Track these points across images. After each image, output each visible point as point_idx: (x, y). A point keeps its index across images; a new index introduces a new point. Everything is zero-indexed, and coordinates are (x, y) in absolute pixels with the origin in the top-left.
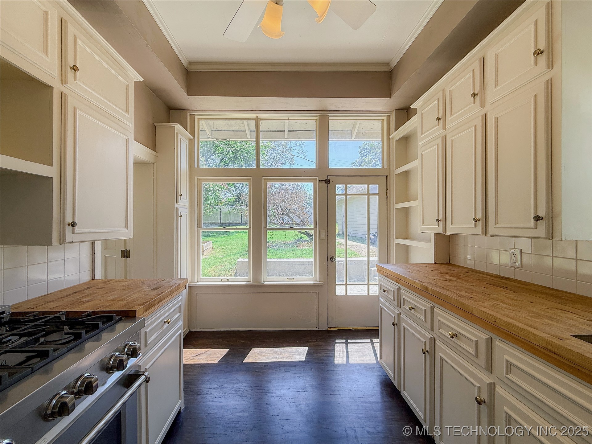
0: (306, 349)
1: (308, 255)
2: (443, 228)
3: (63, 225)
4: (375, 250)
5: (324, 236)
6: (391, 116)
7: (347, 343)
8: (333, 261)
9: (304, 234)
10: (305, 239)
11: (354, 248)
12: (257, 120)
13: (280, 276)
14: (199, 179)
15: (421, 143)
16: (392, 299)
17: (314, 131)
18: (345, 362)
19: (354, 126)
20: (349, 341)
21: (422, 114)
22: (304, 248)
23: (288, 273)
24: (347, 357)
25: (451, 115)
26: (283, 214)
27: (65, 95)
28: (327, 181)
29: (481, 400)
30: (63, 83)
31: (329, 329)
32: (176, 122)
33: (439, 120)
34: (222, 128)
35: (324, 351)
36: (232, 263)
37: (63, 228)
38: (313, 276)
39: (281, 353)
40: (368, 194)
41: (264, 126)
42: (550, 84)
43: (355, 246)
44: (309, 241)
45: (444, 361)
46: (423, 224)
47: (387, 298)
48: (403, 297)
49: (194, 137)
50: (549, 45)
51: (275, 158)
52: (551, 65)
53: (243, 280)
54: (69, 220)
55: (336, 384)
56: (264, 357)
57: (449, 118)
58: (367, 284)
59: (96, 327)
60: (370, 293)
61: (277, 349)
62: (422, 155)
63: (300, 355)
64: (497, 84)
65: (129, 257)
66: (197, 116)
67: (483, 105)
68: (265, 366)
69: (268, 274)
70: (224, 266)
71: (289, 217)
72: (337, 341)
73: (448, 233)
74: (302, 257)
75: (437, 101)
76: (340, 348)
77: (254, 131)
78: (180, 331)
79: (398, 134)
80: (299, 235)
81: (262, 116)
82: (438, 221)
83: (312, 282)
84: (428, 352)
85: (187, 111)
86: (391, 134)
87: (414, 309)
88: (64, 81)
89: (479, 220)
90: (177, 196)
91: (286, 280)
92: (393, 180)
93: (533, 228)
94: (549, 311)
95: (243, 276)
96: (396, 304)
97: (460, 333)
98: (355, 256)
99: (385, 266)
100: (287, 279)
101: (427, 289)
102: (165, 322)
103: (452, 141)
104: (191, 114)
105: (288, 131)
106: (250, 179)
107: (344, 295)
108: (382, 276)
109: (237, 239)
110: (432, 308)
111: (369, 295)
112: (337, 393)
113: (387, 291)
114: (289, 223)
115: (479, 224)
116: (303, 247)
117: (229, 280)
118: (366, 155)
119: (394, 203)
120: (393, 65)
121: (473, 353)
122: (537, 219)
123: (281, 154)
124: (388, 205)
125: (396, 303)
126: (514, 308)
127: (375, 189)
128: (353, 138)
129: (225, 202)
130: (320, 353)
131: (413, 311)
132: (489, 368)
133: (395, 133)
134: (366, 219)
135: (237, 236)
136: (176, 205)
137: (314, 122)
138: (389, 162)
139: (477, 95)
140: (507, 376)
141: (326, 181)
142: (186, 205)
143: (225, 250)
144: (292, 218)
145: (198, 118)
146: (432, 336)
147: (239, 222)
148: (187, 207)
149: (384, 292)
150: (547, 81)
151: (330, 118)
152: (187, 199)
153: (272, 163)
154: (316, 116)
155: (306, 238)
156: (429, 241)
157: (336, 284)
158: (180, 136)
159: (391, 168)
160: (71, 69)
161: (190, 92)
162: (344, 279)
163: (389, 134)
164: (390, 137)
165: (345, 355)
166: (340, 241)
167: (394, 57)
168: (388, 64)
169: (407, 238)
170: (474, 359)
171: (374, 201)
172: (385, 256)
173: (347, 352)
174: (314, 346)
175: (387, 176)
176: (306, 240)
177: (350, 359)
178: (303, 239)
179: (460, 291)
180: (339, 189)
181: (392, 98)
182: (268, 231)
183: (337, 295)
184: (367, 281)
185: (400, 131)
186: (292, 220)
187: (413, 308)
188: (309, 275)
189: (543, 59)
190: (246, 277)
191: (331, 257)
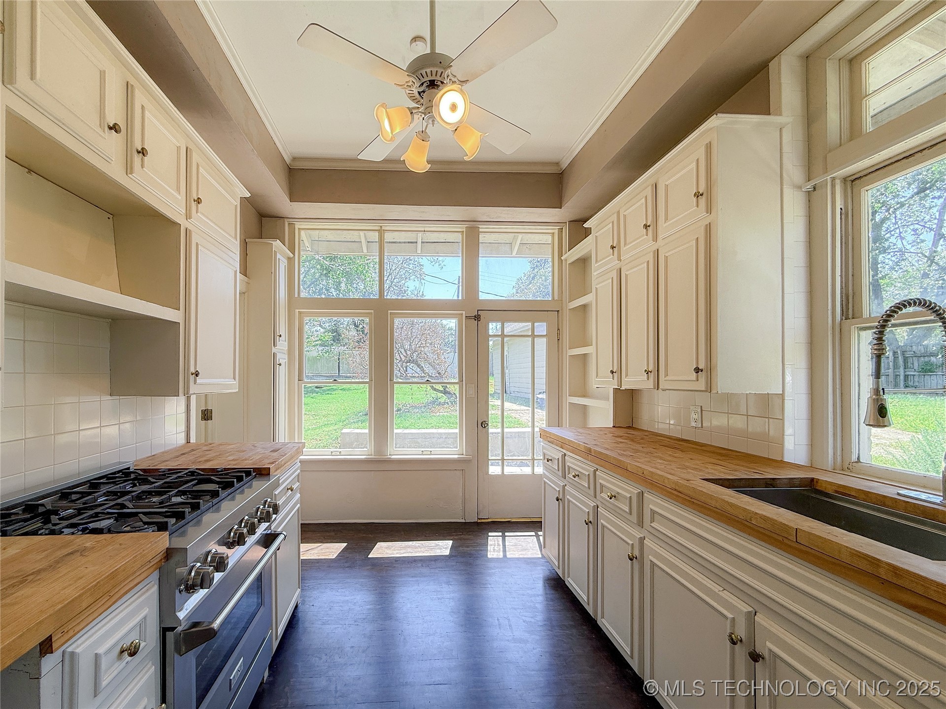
0: (450, 543)
1: (448, 425)
2: (618, 381)
3: (188, 374)
4: (541, 415)
5: (472, 392)
6: (563, 229)
7: (504, 537)
8: (485, 427)
9: (441, 392)
10: (442, 400)
11: (518, 414)
12: (381, 232)
13: (413, 448)
14: (300, 313)
15: (595, 274)
16: (557, 469)
17: (459, 242)
18: (501, 555)
19: (515, 239)
20: (507, 534)
21: (596, 237)
22: (441, 414)
23: (423, 444)
24: (504, 551)
25: (625, 244)
26: (409, 361)
27: (190, 231)
28: (477, 318)
29: (632, 556)
30: (188, 218)
31: (479, 521)
32: (275, 237)
33: (613, 248)
34: (326, 238)
35: (472, 544)
36: (332, 436)
37: (187, 378)
38: (457, 448)
39: (416, 547)
40: (533, 336)
41: (388, 237)
42: (709, 229)
43: (519, 411)
44: (449, 403)
45: (605, 529)
46: (597, 376)
47: (551, 468)
48: (568, 464)
49: (294, 255)
50: (707, 187)
51: (393, 268)
52: (709, 211)
53: (361, 453)
54: (192, 370)
55: (488, 578)
56: (395, 552)
57: (623, 249)
58: (531, 458)
59: (231, 485)
60: (535, 471)
61: (410, 543)
62: (596, 288)
63: (441, 549)
64: (666, 219)
65: (212, 420)
66: (298, 225)
67: (655, 239)
68: (396, 561)
69: (396, 445)
70: (320, 440)
71: (419, 366)
72: (490, 534)
73: (623, 388)
74: (439, 428)
75: (611, 224)
76: (495, 541)
77: (376, 242)
78: (299, 505)
79: (573, 255)
80: (434, 394)
81: (387, 226)
82: (612, 372)
83: (456, 456)
84: (591, 523)
85: (285, 219)
86: (563, 254)
87: (578, 476)
88: (188, 216)
89: (651, 372)
90: (275, 338)
91: (421, 453)
92: (566, 317)
93: (694, 381)
94: (702, 465)
95: (361, 448)
96: (561, 475)
97: (618, 493)
98: (519, 426)
99: (555, 431)
100: (422, 451)
101: (590, 450)
102: (288, 489)
103: (626, 276)
104: (289, 224)
105: (422, 242)
106: (371, 313)
107: (500, 474)
108: (547, 442)
109: (335, 400)
110: (595, 471)
111: (533, 473)
112: (489, 586)
113: (551, 460)
114: (418, 375)
115: (651, 375)
116: (440, 412)
117: (342, 453)
118: (541, 266)
119: (568, 349)
120: (564, 165)
121: (628, 511)
122: (697, 370)
123: (402, 263)
124: (560, 350)
125: (560, 473)
126: (668, 463)
127: (541, 328)
128: (514, 254)
129: (316, 341)
130: (468, 547)
131: (576, 479)
132: (640, 523)
133: (569, 253)
134: (530, 370)
135: (334, 396)
136: (274, 350)
137: (460, 235)
138: (561, 292)
139: (649, 226)
140: (651, 524)
141: (475, 316)
142: (284, 348)
143: (318, 418)
144: (422, 367)
145: (299, 229)
146: (595, 504)
147: (335, 373)
148: (286, 352)
149: (548, 461)
150: (707, 225)
151: (480, 230)
152: (285, 341)
153: (388, 277)
154: (462, 227)
155: (444, 398)
156: (607, 399)
157: (490, 458)
158: (279, 256)
159: (564, 299)
160: (194, 201)
161: (294, 197)
162: (500, 452)
163: (561, 254)
164: (562, 258)
165: (502, 549)
166: (495, 402)
167: (564, 157)
168: (557, 164)
169: (584, 395)
170: (628, 517)
171: (541, 345)
172: (556, 419)
173: (504, 546)
174: (460, 539)
175: (558, 311)
176: (445, 403)
177: (508, 553)
178: (439, 400)
179: (624, 451)
180: (493, 328)
181: (562, 208)
182: (396, 386)
183: (490, 473)
184: (531, 454)
185: (575, 251)
186: (423, 371)
187: (576, 475)
188: (452, 447)
189: (702, 201)
190: (365, 449)
191: (482, 422)
